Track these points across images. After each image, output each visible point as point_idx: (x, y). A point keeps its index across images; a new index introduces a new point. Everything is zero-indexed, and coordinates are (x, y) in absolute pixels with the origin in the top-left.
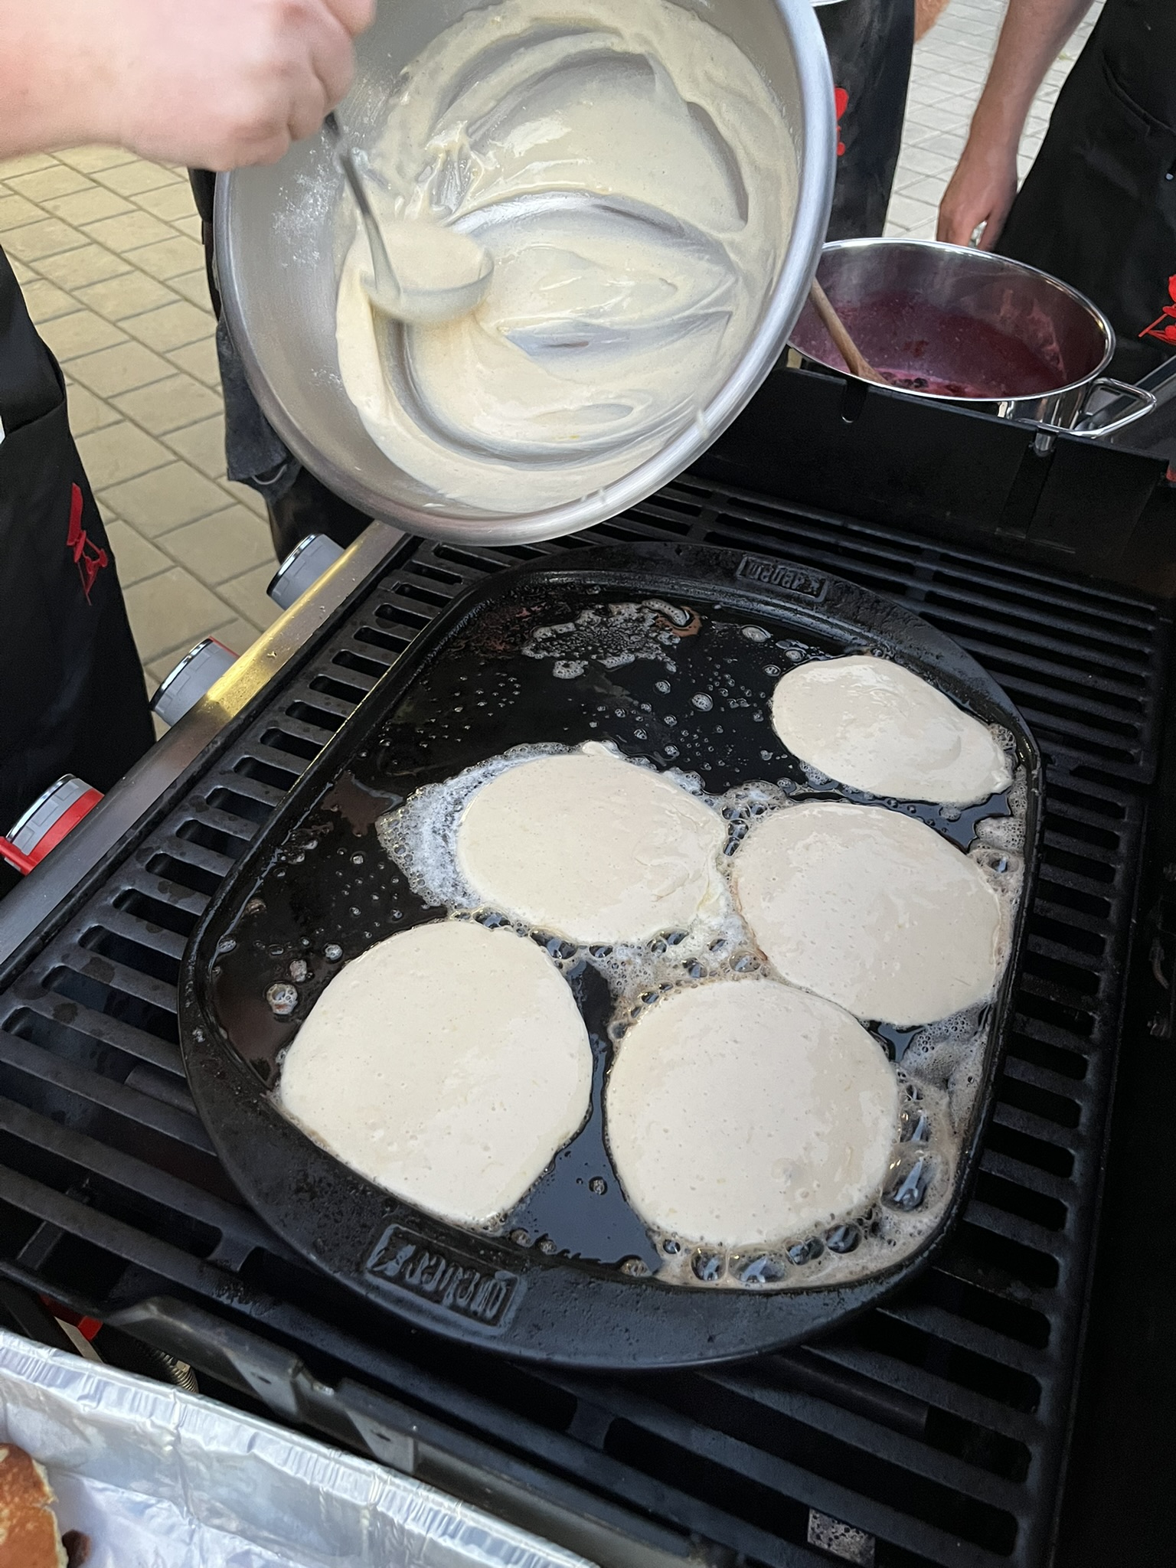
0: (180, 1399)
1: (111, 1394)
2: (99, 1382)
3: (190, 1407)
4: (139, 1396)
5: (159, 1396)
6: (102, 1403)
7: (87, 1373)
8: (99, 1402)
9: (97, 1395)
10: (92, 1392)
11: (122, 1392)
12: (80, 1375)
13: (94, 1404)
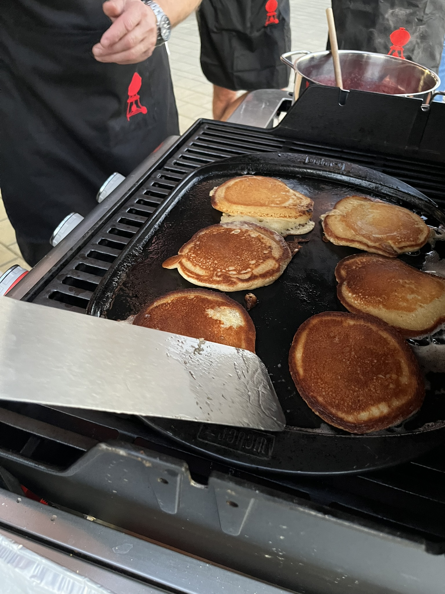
0: (88, 586)
1: (49, 577)
2: (44, 568)
3: (93, 591)
4: (64, 580)
5: (76, 582)
6: (44, 582)
7: (37, 562)
8: (41, 581)
9: (41, 576)
10: (38, 575)
11: (56, 576)
12: (34, 563)
13: (39, 582)
